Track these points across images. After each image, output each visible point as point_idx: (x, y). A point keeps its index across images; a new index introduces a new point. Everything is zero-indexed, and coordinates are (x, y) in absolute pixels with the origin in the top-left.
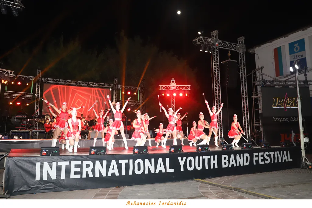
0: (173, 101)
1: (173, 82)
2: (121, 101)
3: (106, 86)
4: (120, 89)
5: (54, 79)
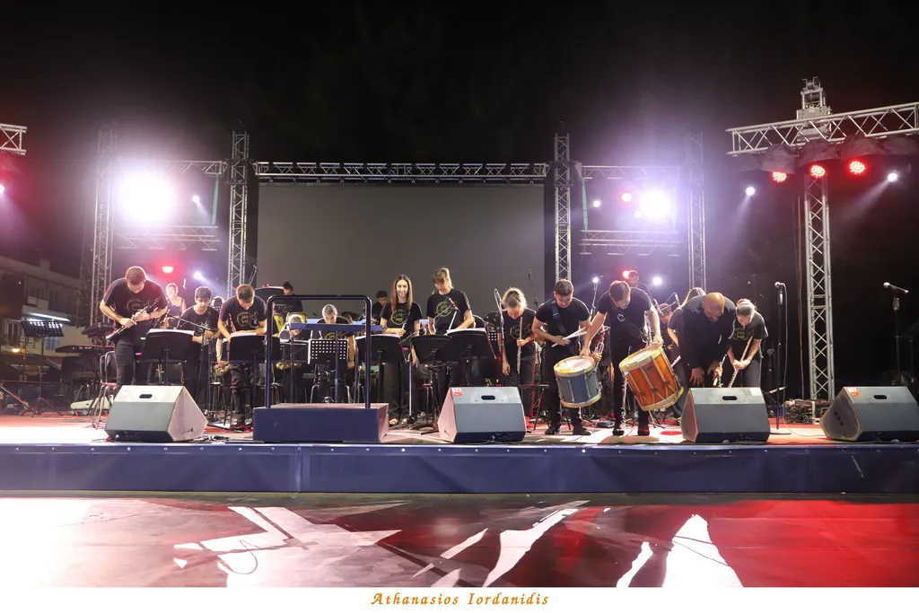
0: (816, 208)
1: (813, 100)
2: (587, 234)
3: (517, 172)
4: (584, 179)
5: (295, 165)
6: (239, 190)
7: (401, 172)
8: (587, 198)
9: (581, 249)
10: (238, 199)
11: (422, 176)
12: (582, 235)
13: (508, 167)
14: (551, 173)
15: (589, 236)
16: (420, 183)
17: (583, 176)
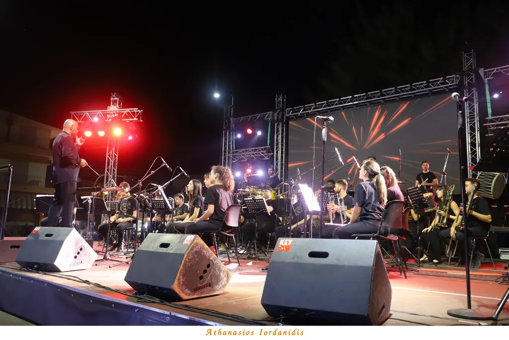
2: (491, 120)
3: (435, 85)
4: (486, 80)
5: (304, 107)
7: (360, 99)
8: (490, 93)
11: (373, 100)
12: (488, 121)
13: (428, 82)
16: (373, 104)
17: (486, 77)
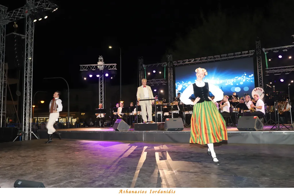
2: (268, 69)
3: (244, 54)
4: (265, 53)
5: (183, 61)
6: (170, 69)
7: (211, 59)
8: (267, 59)
9: (266, 74)
10: (170, 71)
11: (216, 59)
12: (266, 70)
13: (241, 53)
14: (255, 53)
15: (268, 70)
16: (216, 61)
17: (265, 52)
